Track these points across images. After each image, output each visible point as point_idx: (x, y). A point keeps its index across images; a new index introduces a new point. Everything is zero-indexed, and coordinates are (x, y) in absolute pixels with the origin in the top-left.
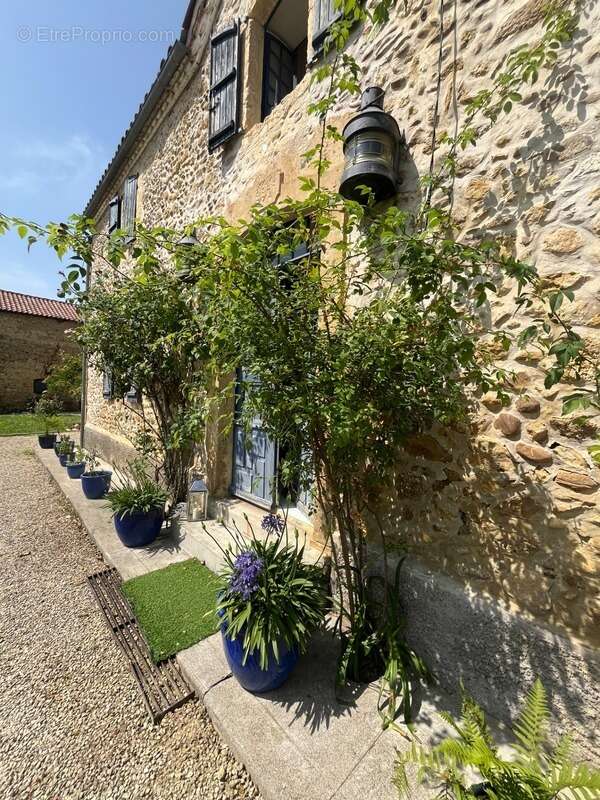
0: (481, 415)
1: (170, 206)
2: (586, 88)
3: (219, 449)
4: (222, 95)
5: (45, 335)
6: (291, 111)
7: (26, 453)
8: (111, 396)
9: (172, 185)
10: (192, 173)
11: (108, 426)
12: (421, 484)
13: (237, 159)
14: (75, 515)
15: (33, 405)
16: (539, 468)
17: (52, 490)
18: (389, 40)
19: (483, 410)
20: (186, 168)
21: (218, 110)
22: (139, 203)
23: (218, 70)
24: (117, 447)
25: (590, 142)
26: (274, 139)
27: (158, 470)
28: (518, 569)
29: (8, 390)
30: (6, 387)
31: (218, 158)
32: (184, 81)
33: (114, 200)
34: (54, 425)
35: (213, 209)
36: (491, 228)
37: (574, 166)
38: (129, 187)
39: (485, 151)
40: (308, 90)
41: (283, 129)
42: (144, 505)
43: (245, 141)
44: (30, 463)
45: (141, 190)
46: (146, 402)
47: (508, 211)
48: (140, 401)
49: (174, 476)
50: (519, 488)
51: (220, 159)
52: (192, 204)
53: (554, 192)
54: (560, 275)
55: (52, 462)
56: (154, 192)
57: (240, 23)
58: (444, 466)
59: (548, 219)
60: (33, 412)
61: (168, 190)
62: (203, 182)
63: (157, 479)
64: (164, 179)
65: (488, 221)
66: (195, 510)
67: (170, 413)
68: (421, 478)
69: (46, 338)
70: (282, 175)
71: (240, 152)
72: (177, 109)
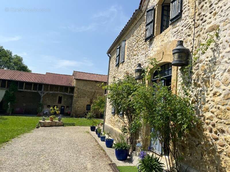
0: (205, 126)
1: (135, 53)
2: (220, 50)
3: (146, 134)
4: (149, 26)
5: (91, 87)
6: (166, 35)
7: (87, 132)
8: (114, 113)
9: (136, 46)
10: (141, 44)
11: (113, 124)
12: (193, 145)
13: (153, 44)
14: (104, 151)
15: (86, 115)
16: (216, 141)
17: (97, 144)
18: (187, 24)
19: (205, 125)
20: (140, 42)
21: (148, 30)
22: (126, 49)
23: (148, 19)
24: (116, 132)
25: (220, 62)
26: (162, 41)
27: (128, 139)
28: (211, 168)
29: (79, 108)
31: (148, 42)
32: (140, 17)
33: (118, 47)
34: (95, 123)
35: (146, 57)
36: (206, 78)
37: (218, 67)
38: (123, 44)
39: (204, 58)
40: (170, 30)
41: (164, 39)
42: (123, 147)
43: (155, 39)
44: (88, 135)
45: (127, 45)
46: (125, 117)
47: (209, 74)
48: (123, 116)
49: (132, 142)
50: (212, 146)
51: (149, 42)
52: (141, 54)
53: (216, 72)
54: (217, 92)
55: (95, 136)
56: (130, 47)
57: (154, 6)
58: (198, 140)
59: (215, 78)
60: (86, 118)
61: (134, 47)
62: (144, 48)
63: (127, 142)
64: (134, 44)
65: (205, 76)
66: (138, 153)
68: (193, 143)
70: (163, 53)
71: (154, 42)
72: (138, 24)
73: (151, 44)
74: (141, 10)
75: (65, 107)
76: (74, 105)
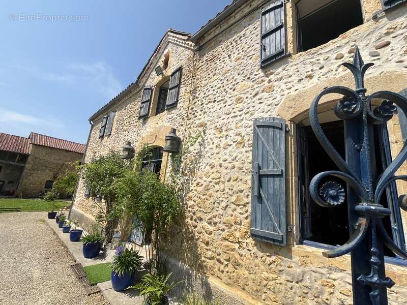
1: (125, 128)
2: (205, 145)
3: (127, 221)
4: (145, 104)
5: (58, 158)
6: (161, 118)
7: (40, 220)
8: (88, 196)
9: (127, 121)
10: (134, 121)
11: (84, 209)
12: (175, 233)
13: (146, 124)
14: (66, 247)
15: (43, 194)
16: (195, 228)
17: (55, 237)
18: (181, 114)
19: (187, 213)
20: (132, 118)
21: (143, 108)
22: (115, 121)
23: (145, 97)
24: (87, 219)
25: (205, 156)
26: (156, 124)
27: (103, 229)
29: (31, 185)
30: (30, 184)
32: (136, 91)
33: (105, 117)
35: (137, 135)
36: (192, 168)
37: (203, 160)
38: (112, 114)
39: (192, 150)
40: (165, 115)
41: (158, 122)
42: (95, 241)
43: (149, 120)
44: (43, 225)
45: (116, 117)
46: (103, 200)
47: (195, 165)
48: (101, 200)
49: (108, 232)
50: (191, 233)
51: (142, 121)
52: (132, 131)
53: (200, 164)
54: (200, 182)
55: (54, 225)
56: (121, 120)
57: (152, 86)
58: (179, 228)
59: (199, 169)
60: (42, 199)
62: (136, 125)
63: (102, 233)
64: (125, 118)
65: (191, 166)
67: (111, 206)
68: (175, 231)
69: (57, 159)
70: (156, 136)
71: (147, 122)
72: (132, 98)
73: (144, 123)
74: (138, 85)
75: (6, 182)
76: (23, 180)
